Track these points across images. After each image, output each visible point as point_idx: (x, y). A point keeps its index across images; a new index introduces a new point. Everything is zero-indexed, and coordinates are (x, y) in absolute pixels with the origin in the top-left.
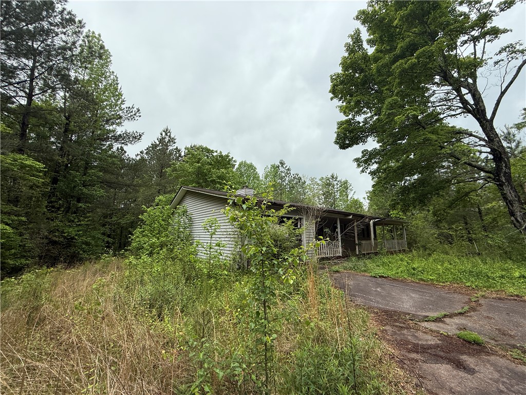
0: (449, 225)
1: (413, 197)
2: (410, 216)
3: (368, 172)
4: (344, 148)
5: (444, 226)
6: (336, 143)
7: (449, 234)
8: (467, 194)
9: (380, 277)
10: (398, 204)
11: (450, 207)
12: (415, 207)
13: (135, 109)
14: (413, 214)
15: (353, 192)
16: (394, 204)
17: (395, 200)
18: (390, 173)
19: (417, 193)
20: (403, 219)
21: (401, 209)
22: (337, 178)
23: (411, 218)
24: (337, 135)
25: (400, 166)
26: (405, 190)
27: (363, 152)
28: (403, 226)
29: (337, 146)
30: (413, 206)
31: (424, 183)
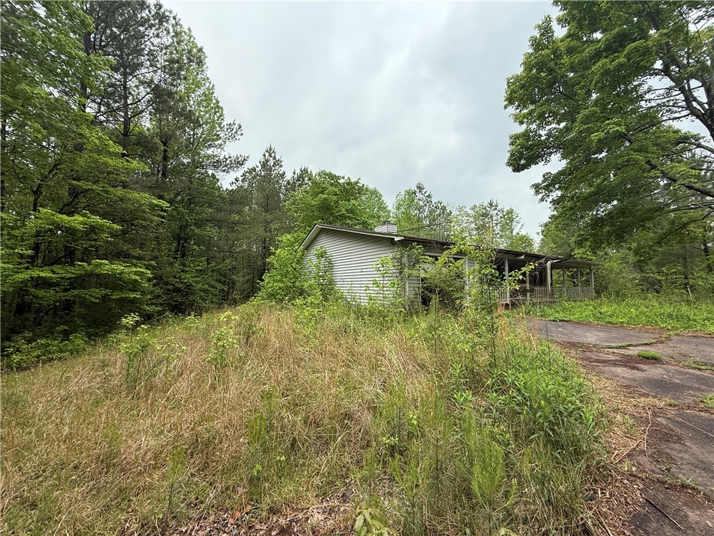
0: (657, 268)
1: (608, 231)
2: (602, 256)
3: (549, 200)
4: (519, 171)
5: (651, 270)
6: (509, 164)
7: (656, 279)
8: (685, 225)
9: (560, 321)
10: (586, 240)
11: (659, 243)
12: (610, 244)
13: (237, 126)
14: (606, 254)
15: (520, 225)
16: (582, 241)
17: (583, 235)
18: (578, 201)
19: (614, 226)
20: (591, 260)
21: (590, 247)
22: (496, 206)
23: (603, 259)
24: (511, 154)
25: (593, 192)
26: (597, 222)
27: (544, 176)
28: (591, 270)
29: (510, 169)
30: (607, 242)
31: (624, 213)
